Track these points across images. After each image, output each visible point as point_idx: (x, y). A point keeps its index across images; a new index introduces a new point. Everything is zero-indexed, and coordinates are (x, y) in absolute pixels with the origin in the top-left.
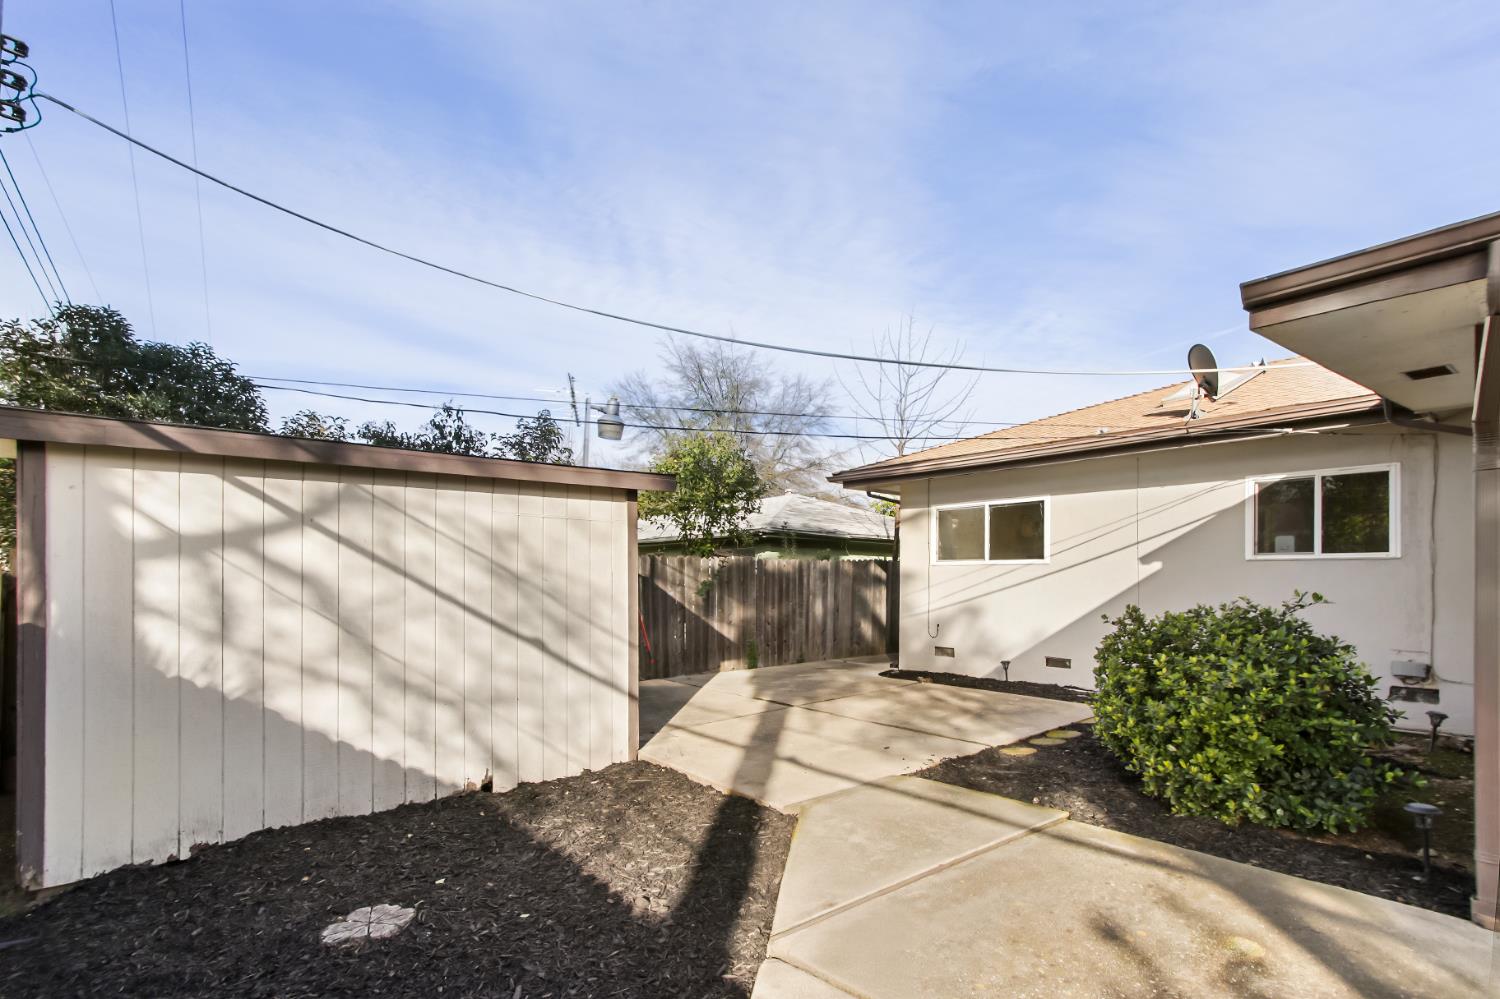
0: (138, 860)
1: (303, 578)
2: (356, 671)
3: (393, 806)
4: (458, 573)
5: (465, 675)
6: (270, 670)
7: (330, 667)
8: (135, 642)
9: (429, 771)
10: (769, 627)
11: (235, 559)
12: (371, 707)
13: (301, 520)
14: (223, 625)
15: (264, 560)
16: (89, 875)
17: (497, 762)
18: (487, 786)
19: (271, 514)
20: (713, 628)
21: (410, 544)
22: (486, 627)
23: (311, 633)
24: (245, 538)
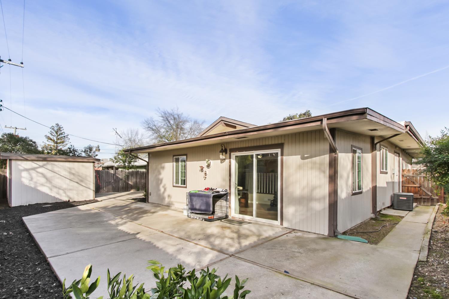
0: (22, 205)
1: (42, 174)
2: (48, 185)
3: (55, 202)
4: (64, 173)
5: (64, 186)
6: (38, 185)
7: (46, 184)
8: (21, 182)
9: (60, 198)
10: (142, 183)
11: (33, 171)
12: (51, 190)
13: (42, 167)
14: (32, 179)
15: (37, 172)
16: (17, 206)
17: (70, 198)
18: (69, 201)
19: (38, 166)
20: (129, 184)
21: (56, 169)
22: (69, 180)
23: (43, 180)
24: (34, 169)
